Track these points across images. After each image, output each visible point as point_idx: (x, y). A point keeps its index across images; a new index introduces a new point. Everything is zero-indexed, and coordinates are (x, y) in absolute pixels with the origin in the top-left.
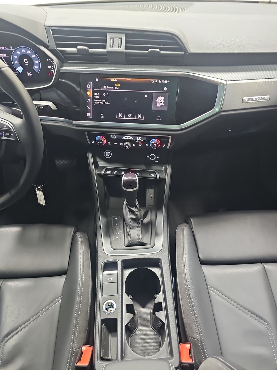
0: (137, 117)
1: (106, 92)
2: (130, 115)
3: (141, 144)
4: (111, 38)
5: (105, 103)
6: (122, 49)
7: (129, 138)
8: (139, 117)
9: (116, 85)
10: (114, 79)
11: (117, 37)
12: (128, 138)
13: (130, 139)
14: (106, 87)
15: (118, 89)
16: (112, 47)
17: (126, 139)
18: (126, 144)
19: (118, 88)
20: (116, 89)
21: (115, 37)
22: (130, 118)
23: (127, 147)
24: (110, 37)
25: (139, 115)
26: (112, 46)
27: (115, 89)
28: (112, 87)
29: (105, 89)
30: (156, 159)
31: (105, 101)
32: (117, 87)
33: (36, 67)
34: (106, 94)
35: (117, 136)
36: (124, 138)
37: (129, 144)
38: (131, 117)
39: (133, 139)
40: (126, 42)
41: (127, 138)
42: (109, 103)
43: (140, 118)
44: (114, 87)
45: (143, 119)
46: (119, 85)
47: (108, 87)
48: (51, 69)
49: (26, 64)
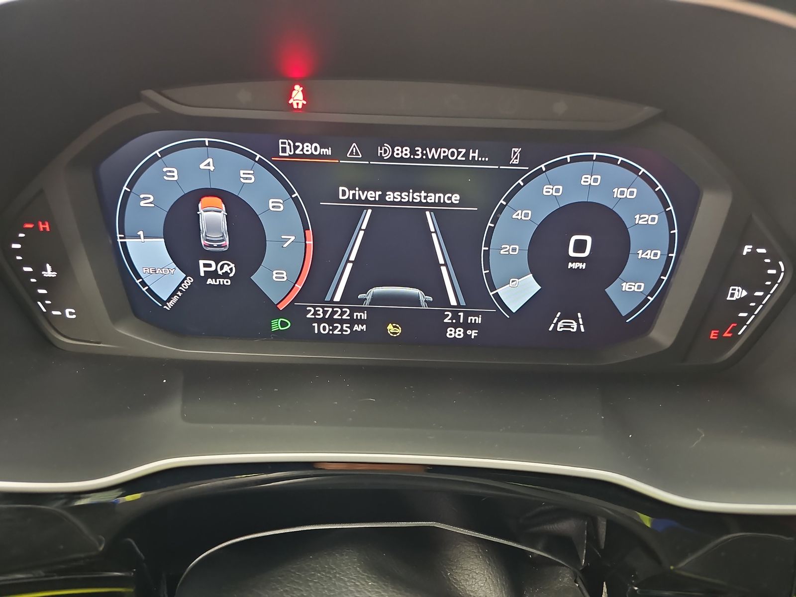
48: (742, 304)
49: (570, 264)
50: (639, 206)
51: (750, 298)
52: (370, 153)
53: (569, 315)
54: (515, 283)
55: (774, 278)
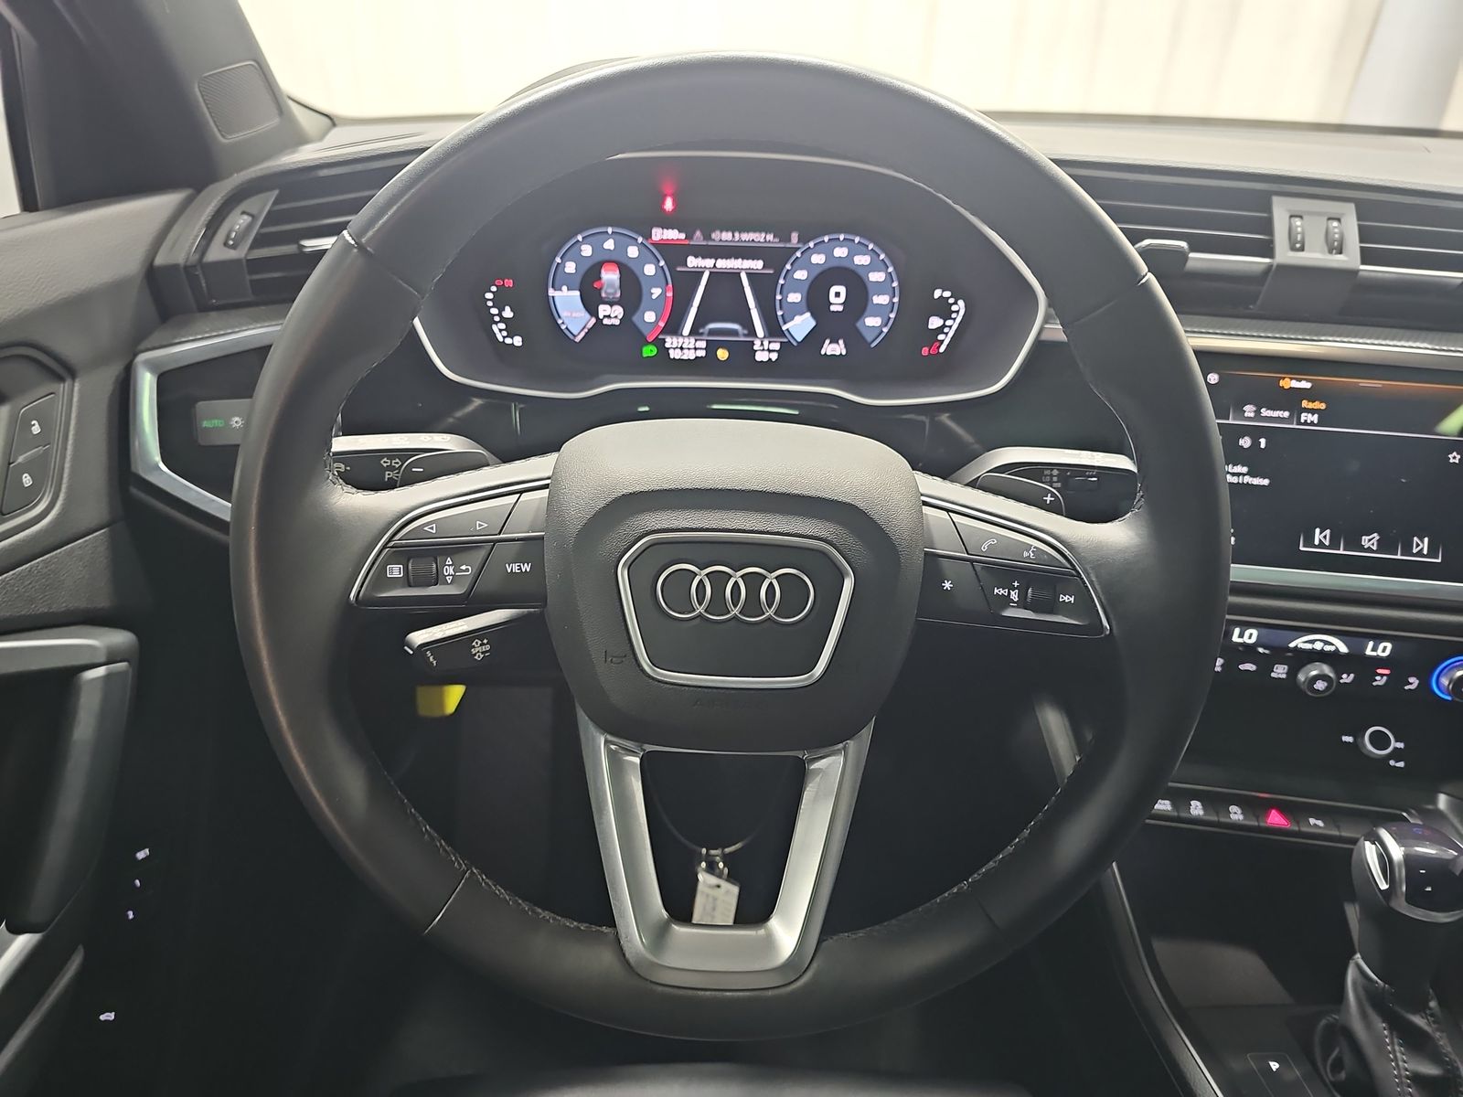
0: (1407, 550)
1: (1255, 433)
2: (1370, 541)
3: (1382, 675)
4: (1291, 216)
5: (1247, 479)
6: (1349, 259)
7: (1327, 643)
8: (1415, 551)
9: (1305, 404)
10: (1300, 380)
11: (1319, 214)
12: (1318, 646)
13: (1328, 648)
14: (1258, 412)
15: (1312, 424)
16: (1302, 249)
17: (1309, 646)
18: (1314, 673)
19: (1315, 418)
20: (1306, 423)
21: (1311, 213)
22: (1369, 550)
23: (1320, 685)
24: (1289, 211)
25: (1415, 539)
26: (1297, 245)
27: (1299, 423)
28: (1286, 414)
29: (1249, 419)
30: (1396, 754)
31: (1245, 470)
32: (1312, 411)
33: (872, 321)
34: (1256, 443)
35: (1264, 631)
36: (1301, 643)
37: (1326, 670)
38: (1375, 548)
39: (1343, 649)
40: (1364, 235)
41: (1312, 642)
42: (1266, 482)
43: (1420, 554)
44: (1297, 411)
45: (1439, 561)
46: (1323, 406)
47: (1265, 413)
48: (940, 330)
49: (833, 308)
50: (871, 267)
51: (944, 326)
52: (707, 237)
53: (834, 341)
54: (798, 319)
55: (958, 312)
